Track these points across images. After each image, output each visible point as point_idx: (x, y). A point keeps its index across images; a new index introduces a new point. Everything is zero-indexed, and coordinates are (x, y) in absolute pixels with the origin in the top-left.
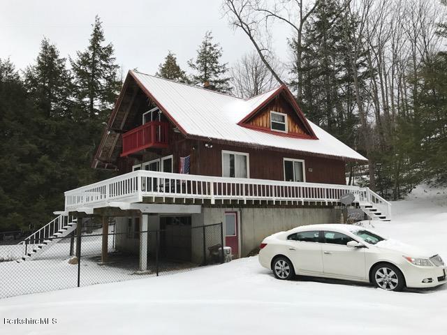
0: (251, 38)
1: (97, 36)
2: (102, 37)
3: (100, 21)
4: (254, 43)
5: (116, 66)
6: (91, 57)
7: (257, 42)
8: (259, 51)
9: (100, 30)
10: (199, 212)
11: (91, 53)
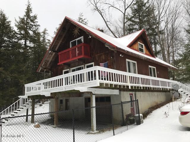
0: (102, 16)
1: (29, 10)
2: (31, 11)
3: (30, 4)
4: (104, 18)
5: (39, 25)
6: (25, 20)
7: (105, 18)
8: (106, 22)
9: (30, 8)
10: (118, 94)
11: (25, 18)
